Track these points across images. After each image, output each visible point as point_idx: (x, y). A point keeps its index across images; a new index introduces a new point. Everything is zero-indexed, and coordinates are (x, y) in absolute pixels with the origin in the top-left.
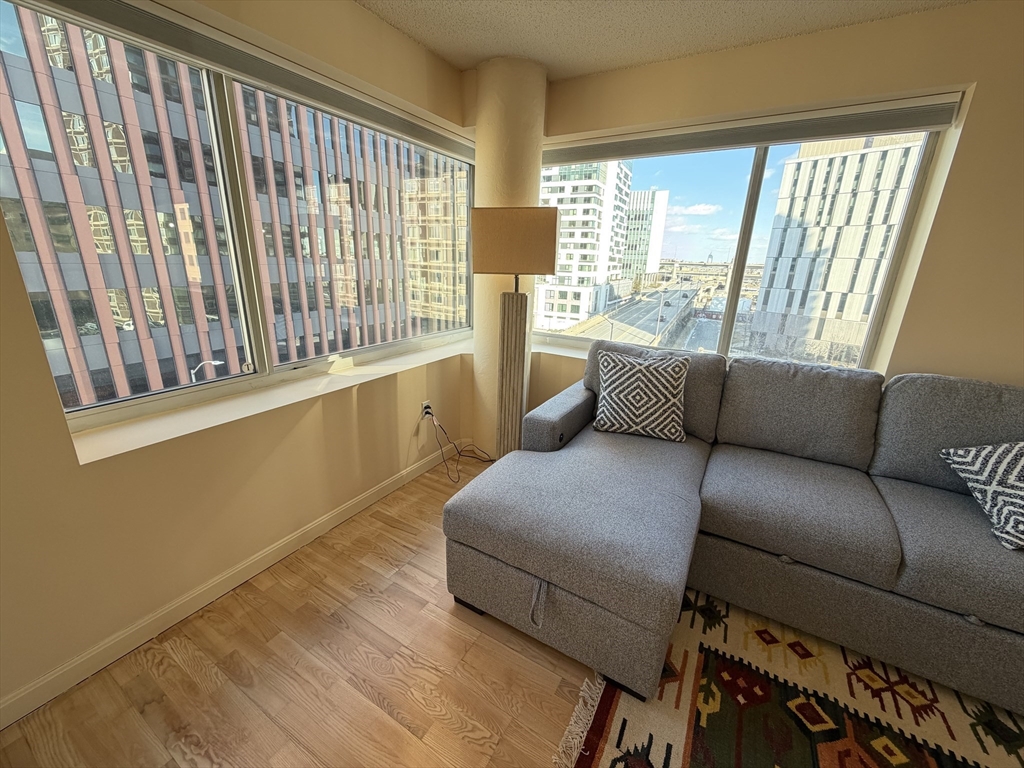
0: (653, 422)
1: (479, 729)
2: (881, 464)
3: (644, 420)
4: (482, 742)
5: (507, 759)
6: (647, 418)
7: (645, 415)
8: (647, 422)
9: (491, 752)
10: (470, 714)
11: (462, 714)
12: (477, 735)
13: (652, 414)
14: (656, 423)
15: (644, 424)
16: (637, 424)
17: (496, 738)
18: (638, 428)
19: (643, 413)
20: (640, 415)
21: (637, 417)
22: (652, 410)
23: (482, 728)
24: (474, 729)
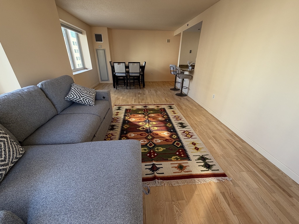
0: (13, 153)
1: (176, 209)
2: (59, 110)
3: (9, 158)
4: (177, 206)
5: (174, 196)
6: (9, 155)
7: (7, 155)
8: (11, 157)
9: (177, 201)
10: (175, 216)
11: (177, 218)
12: (177, 209)
13: (9, 151)
14: (15, 153)
15: (11, 160)
16: (7, 164)
17: (173, 203)
18: (10, 165)
19: (5, 155)
20: (5, 158)
21: (5, 160)
22: (7, 150)
23: (175, 209)
24: (177, 211)
